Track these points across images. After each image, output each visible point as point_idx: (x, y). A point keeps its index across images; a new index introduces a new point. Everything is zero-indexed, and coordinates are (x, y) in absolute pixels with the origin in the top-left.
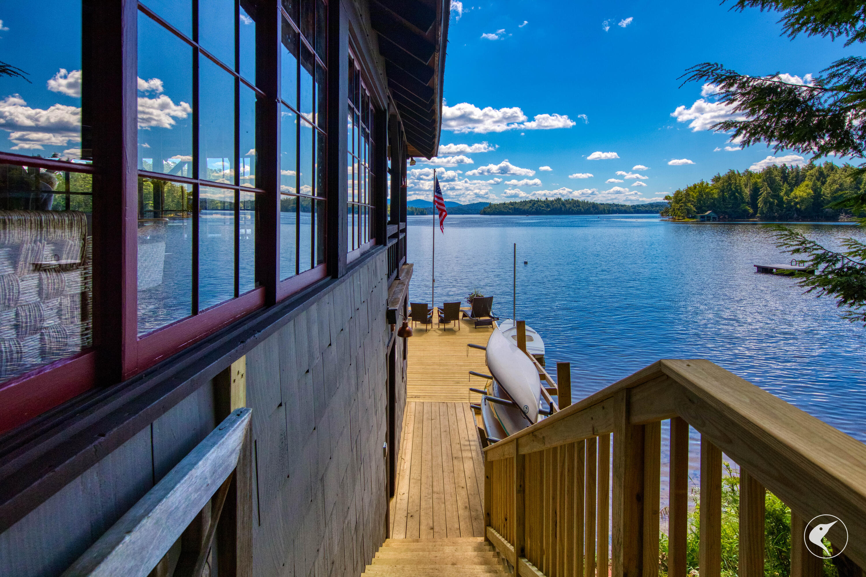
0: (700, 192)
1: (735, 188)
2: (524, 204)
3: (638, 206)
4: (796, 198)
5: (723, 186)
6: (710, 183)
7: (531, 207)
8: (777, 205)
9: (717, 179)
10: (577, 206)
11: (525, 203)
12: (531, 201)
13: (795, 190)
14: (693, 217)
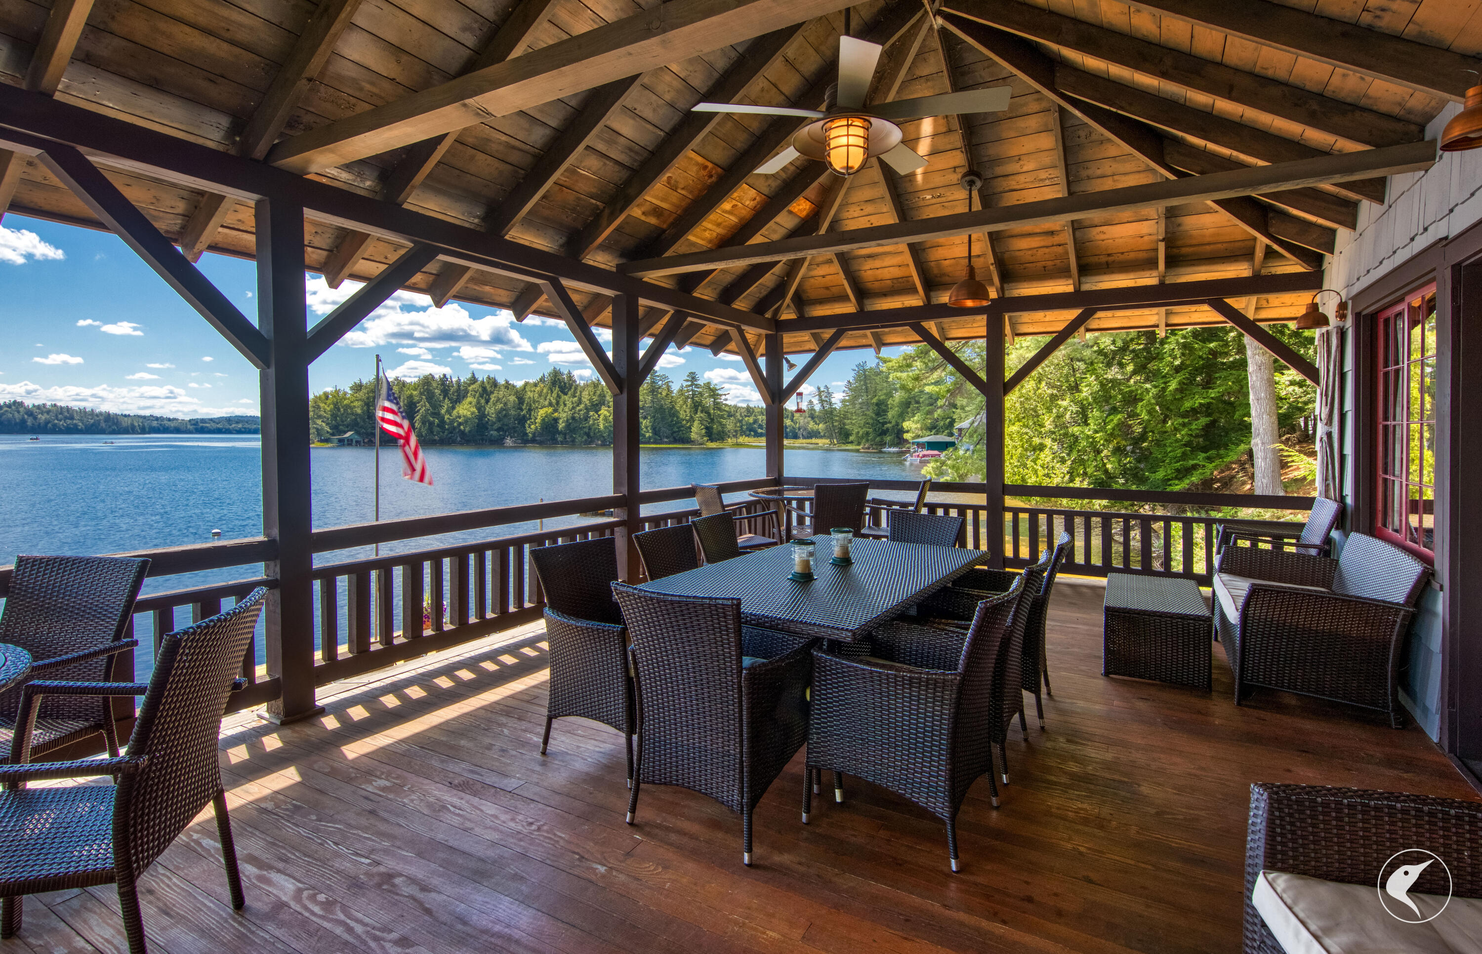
0: (335, 404)
4: (460, 417)
6: (349, 391)
9: (358, 387)
10: (66, 418)
13: (457, 409)
14: (327, 441)
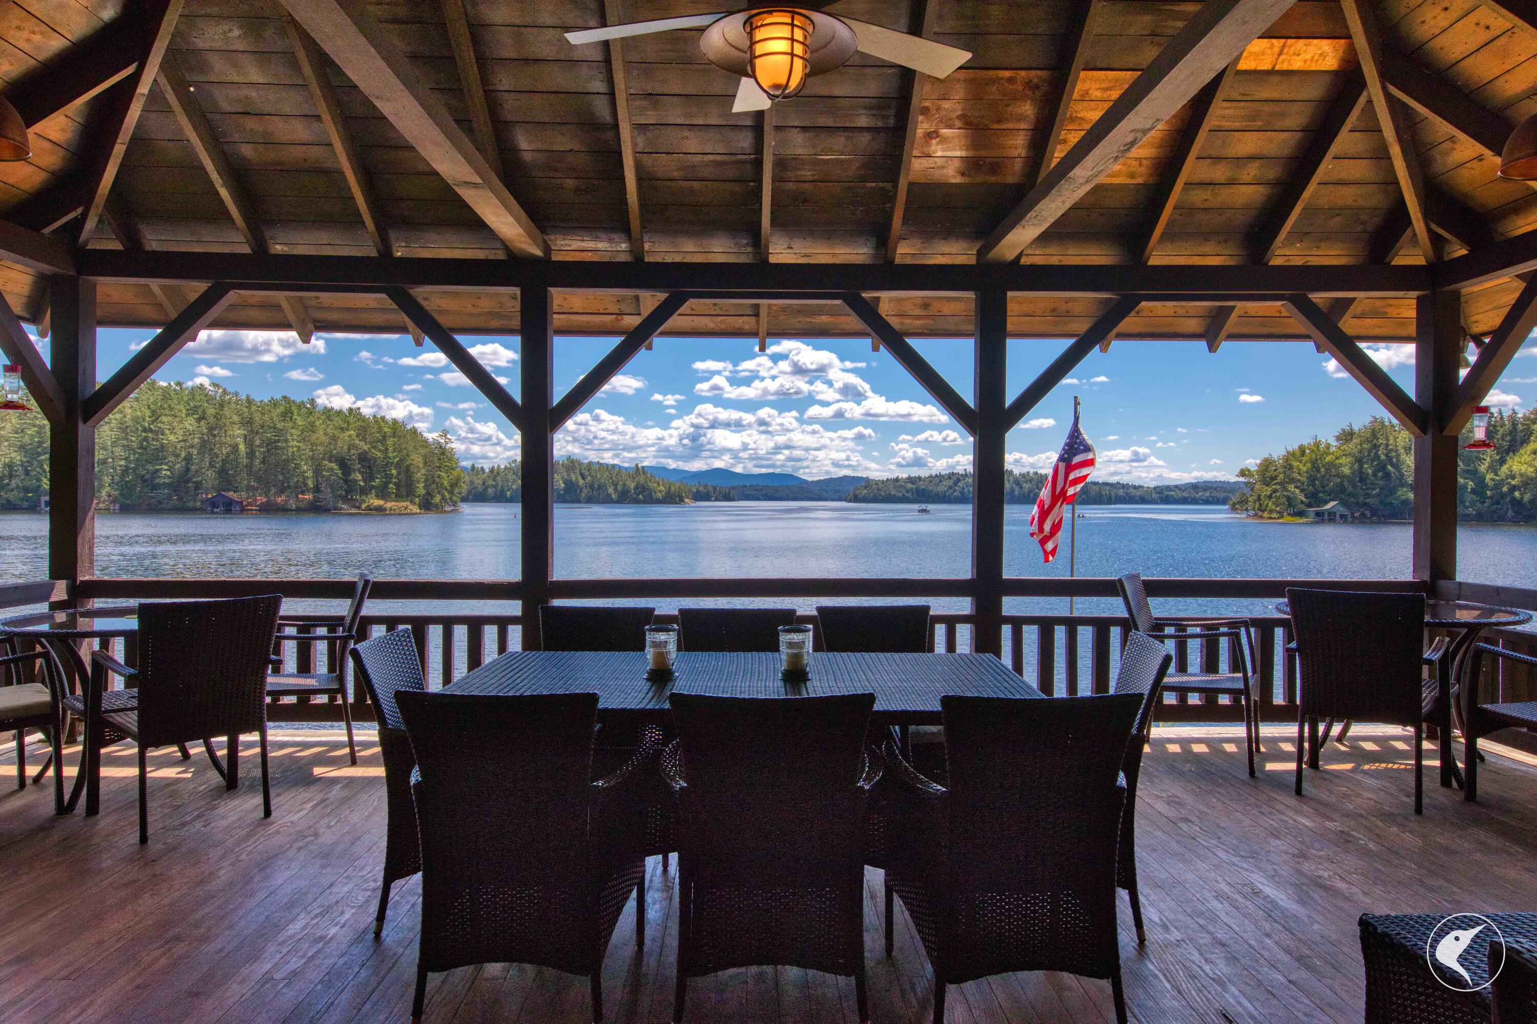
0: (1314, 463)
1: (1387, 455)
2: (937, 480)
3: (1168, 488)
4: (1513, 477)
5: (1360, 452)
6: (1334, 443)
7: (950, 487)
8: (1473, 491)
9: (1347, 436)
11: (940, 478)
12: (951, 476)
13: (1509, 462)
14: (1300, 514)
